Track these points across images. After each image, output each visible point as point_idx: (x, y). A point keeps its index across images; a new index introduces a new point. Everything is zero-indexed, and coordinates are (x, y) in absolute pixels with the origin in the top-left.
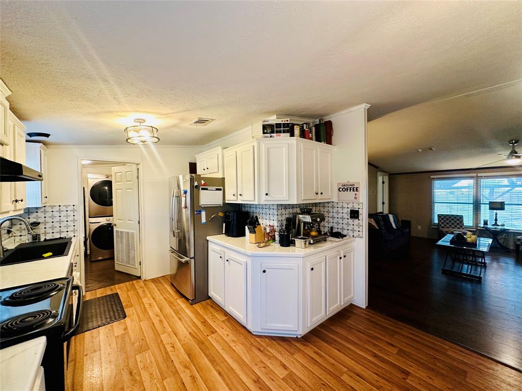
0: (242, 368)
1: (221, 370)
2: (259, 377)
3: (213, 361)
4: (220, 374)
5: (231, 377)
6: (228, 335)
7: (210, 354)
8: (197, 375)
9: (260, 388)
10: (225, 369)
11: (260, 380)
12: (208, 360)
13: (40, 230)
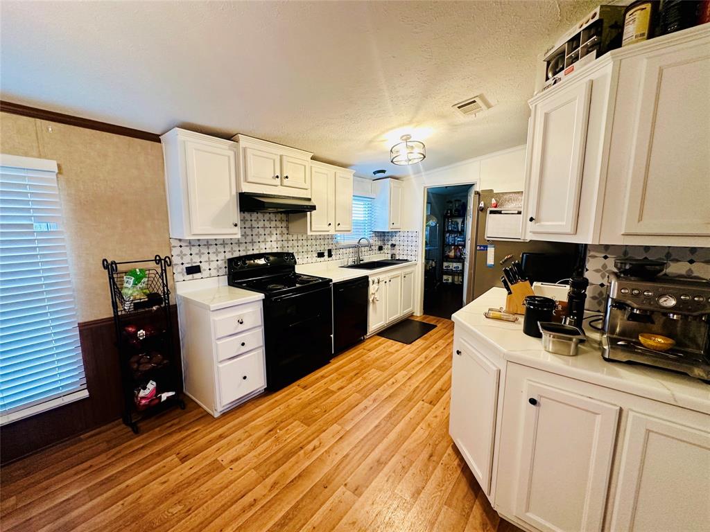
0: (392, 443)
1: (381, 426)
2: (386, 463)
3: (390, 416)
4: (376, 427)
5: (377, 437)
6: (436, 417)
7: (398, 411)
8: (368, 411)
9: (371, 468)
10: (384, 429)
11: (383, 465)
12: (391, 412)
13: (396, 251)
